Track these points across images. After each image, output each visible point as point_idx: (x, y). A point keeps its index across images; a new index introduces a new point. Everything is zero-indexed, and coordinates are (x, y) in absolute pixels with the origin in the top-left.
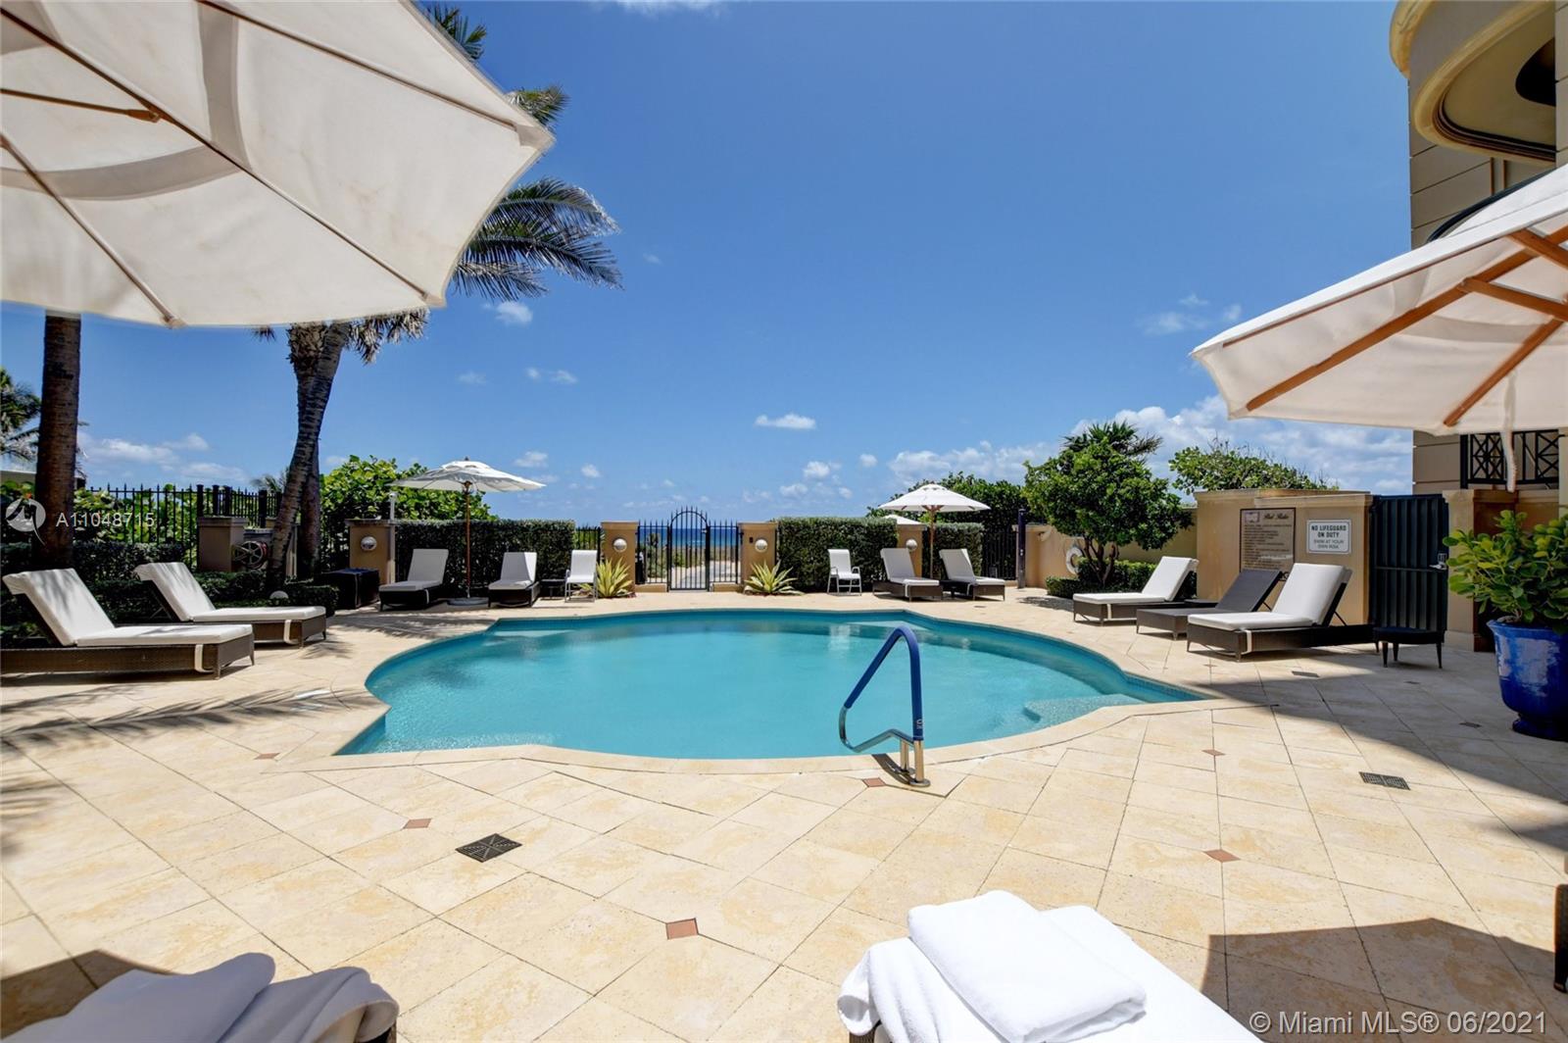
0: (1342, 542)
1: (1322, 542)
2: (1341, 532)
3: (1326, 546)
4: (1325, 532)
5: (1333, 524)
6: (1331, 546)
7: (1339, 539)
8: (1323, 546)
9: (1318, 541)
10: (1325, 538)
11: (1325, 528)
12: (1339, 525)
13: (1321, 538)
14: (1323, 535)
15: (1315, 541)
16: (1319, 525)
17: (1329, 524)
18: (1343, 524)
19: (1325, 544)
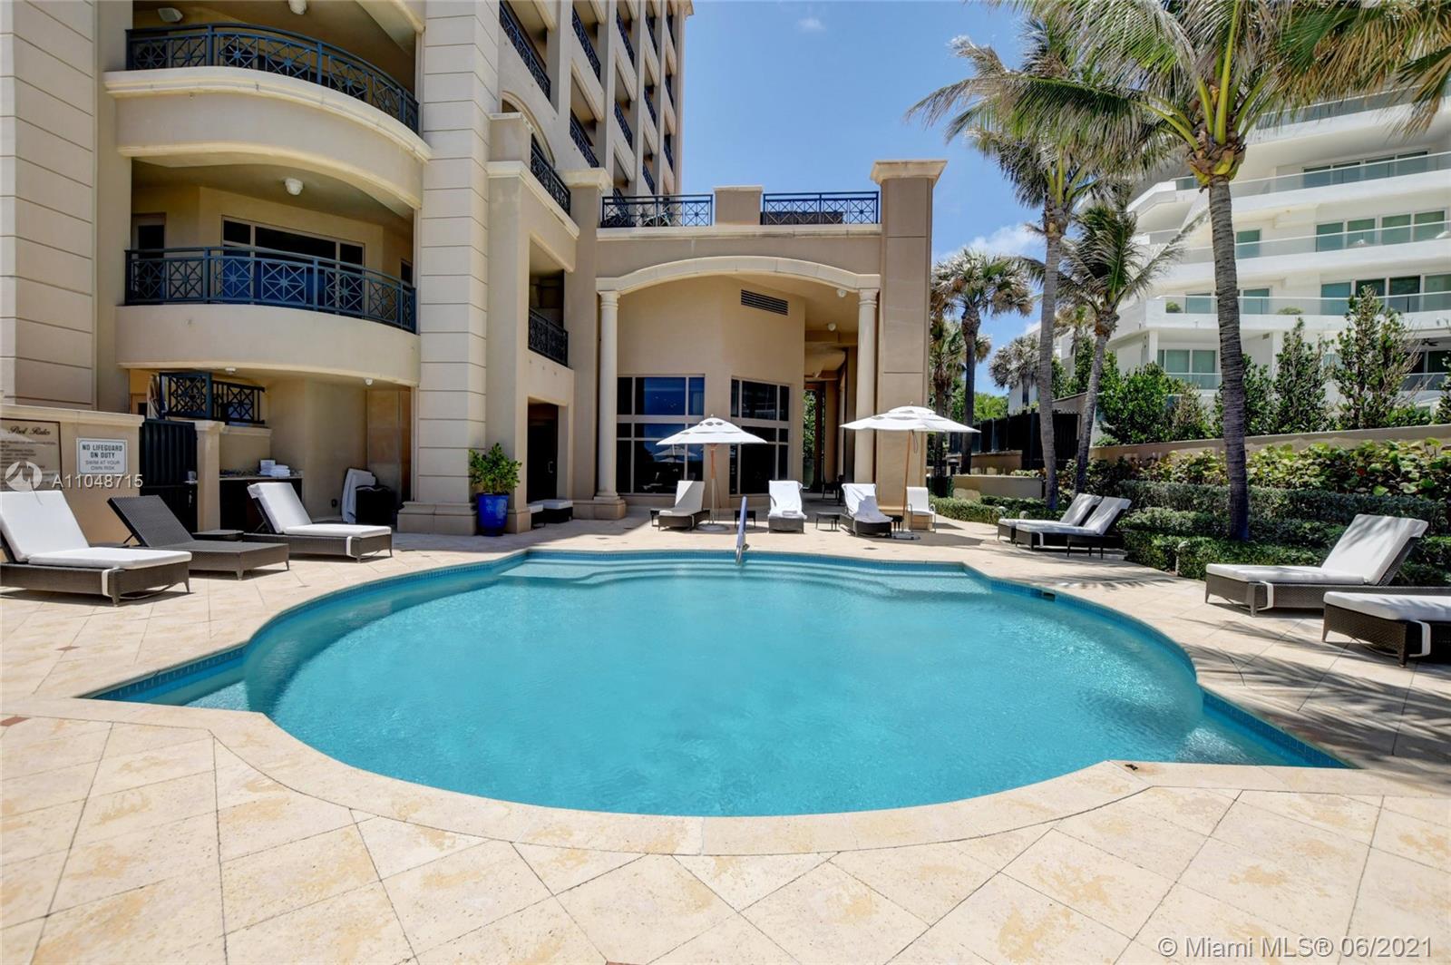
0: (118, 462)
1: (97, 463)
2: (116, 452)
3: (101, 468)
4: (99, 452)
5: (108, 444)
6: (106, 468)
7: (115, 459)
8: (97, 468)
9: (91, 463)
10: (99, 459)
11: (98, 447)
12: (115, 444)
13: (95, 459)
14: (96, 455)
15: (88, 462)
16: (91, 444)
17: (104, 444)
18: (118, 444)
19: (99, 465)
